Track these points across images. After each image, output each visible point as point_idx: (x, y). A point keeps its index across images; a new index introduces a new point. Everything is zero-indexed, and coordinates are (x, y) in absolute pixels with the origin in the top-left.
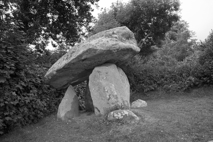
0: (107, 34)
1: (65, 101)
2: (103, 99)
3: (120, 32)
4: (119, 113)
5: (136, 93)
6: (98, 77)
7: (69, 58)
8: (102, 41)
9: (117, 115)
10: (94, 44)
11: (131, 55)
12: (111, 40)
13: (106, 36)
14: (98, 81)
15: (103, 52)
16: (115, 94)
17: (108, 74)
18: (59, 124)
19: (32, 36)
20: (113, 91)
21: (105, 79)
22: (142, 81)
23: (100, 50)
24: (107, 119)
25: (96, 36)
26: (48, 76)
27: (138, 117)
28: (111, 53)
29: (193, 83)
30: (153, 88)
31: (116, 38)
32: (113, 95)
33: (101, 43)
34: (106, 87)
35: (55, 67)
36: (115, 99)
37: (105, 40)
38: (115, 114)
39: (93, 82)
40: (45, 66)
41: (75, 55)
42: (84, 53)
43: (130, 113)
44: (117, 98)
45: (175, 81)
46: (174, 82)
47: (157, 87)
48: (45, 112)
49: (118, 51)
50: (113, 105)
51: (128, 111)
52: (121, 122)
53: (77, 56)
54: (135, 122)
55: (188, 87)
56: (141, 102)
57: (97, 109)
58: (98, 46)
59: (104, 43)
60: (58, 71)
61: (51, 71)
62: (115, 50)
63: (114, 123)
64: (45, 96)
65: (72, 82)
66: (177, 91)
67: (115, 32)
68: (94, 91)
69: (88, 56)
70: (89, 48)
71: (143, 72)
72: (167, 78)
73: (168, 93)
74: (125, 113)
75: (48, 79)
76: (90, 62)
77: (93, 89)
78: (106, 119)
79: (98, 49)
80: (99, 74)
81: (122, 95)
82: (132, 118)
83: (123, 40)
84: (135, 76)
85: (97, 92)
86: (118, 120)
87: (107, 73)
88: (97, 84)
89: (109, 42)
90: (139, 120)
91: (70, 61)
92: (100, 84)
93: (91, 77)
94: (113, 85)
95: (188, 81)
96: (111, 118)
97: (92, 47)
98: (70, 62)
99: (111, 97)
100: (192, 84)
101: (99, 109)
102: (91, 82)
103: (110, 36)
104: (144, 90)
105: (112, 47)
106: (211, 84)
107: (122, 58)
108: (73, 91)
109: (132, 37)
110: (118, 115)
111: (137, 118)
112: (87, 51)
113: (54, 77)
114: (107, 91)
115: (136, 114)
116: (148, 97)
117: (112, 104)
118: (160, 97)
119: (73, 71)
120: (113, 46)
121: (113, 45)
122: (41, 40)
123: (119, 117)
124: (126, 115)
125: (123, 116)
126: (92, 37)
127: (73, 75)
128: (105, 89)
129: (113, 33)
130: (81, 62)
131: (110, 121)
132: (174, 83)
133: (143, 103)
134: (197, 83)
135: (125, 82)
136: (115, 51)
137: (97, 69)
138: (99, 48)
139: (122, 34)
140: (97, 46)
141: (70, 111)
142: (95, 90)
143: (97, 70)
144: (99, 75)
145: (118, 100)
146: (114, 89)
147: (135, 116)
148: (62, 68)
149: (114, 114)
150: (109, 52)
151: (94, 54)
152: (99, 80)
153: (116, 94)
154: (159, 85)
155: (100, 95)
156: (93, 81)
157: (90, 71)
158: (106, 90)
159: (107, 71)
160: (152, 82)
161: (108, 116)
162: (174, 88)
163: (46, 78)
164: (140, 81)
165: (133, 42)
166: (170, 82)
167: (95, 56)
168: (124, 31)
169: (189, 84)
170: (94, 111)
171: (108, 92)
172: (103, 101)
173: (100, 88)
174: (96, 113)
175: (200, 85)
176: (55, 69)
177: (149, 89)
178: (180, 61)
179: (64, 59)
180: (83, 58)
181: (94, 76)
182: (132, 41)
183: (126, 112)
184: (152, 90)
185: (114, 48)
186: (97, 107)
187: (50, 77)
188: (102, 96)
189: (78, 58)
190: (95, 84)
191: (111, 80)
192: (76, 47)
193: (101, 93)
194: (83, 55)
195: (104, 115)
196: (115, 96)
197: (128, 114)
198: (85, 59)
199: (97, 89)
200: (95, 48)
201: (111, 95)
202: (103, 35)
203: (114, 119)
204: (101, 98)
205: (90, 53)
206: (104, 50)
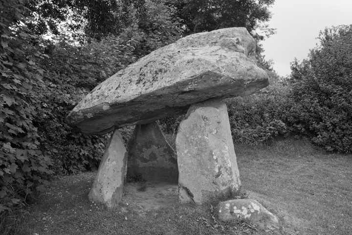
0: (228, 41)
1: (111, 165)
2: (206, 172)
3: (246, 41)
4: (243, 208)
6: (202, 129)
7: (149, 81)
9: (239, 211)
10: (213, 61)
12: (240, 58)
14: (200, 137)
15: (231, 82)
17: (220, 125)
20: (226, 159)
21: (214, 133)
23: (227, 78)
24: (218, 216)
25: (196, 40)
26: (85, 112)
28: (239, 86)
29: (277, 130)
31: (243, 52)
32: (225, 167)
33: (225, 61)
34: (214, 151)
35: (105, 94)
36: (229, 176)
38: (235, 208)
39: (187, 138)
41: (168, 79)
42: (193, 79)
43: (262, 209)
44: (231, 173)
45: (249, 124)
46: (247, 125)
50: (224, 188)
51: (258, 205)
52: (249, 226)
54: (273, 227)
55: (270, 136)
58: (223, 68)
59: (233, 63)
60: (115, 105)
61: (96, 102)
63: (236, 228)
65: (123, 126)
66: (252, 142)
67: (240, 39)
68: (185, 154)
69: (201, 86)
70: (207, 70)
72: (237, 116)
73: (237, 143)
74: (254, 208)
75: (83, 117)
77: (186, 152)
78: (215, 213)
79: (223, 75)
80: (205, 124)
82: (266, 218)
85: (193, 159)
86: (242, 222)
87: (219, 123)
88: (197, 142)
89: (240, 61)
90: (279, 224)
91: (151, 90)
92: (203, 144)
93: (184, 125)
94: (227, 148)
95: (271, 127)
96: (227, 216)
97: (212, 69)
98: (153, 93)
99: (222, 172)
100: (277, 132)
101: (191, 191)
102: (182, 137)
103: (233, 47)
106: (305, 135)
108: (121, 143)
110: (242, 211)
111: (274, 218)
112: (201, 77)
113: (99, 116)
114: (217, 160)
115: (271, 211)
117: (224, 184)
120: (249, 73)
121: (248, 70)
123: (243, 216)
124: (256, 211)
125: (250, 214)
126: (188, 40)
128: (213, 155)
130: (176, 95)
131: (227, 222)
132: (247, 127)
134: (285, 131)
136: (248, 82)
137: (201, 111)
138: (224, 73)
139: (248, 44)
140: (221, 68)
141: (120, 188)
142: (190, 153)
143: (200, 114)
144: (203, 125)
145: (232, 178)
146: (227, 155)
148: (128, 100)
149: (231, 207)
150: (240, 83)
151: (214, 84)
152: (204, 135)
153: (229, 165)
155: (200, 164)
156: (187, 136)
159: (218, 117)
161: (220, 211)
162: (248, 136)
163: (79, 115)
167: (213, 88)
169: (272, 131)
171: (217, 162)
172: (204, 178)
173: (202, 151)
174: (182, 197)
175: (287, 134)
176: (109, 101)
179: (131, 81)
180: (187, 89)
181: (193, 125)
183: (255, 206)
185: (250, 75)
186: (188, 188)
187: (91, 114)
188: (204, 167)
189: (178, 87)
190: (192, 141)
191: (225, 138)
192: (166, 59)
193: (203, 162)
194: (190, 83)
195: (201, 204)
196: (229, 169)
197: (259, 210)
198: (190, 92)
199: (195, 152)
200: (218, 72)
201: (222, 167)
202: (217, 42)
203: (232, 217)
204: (200, 170)
205: (205, 81)
206: (233, 78)
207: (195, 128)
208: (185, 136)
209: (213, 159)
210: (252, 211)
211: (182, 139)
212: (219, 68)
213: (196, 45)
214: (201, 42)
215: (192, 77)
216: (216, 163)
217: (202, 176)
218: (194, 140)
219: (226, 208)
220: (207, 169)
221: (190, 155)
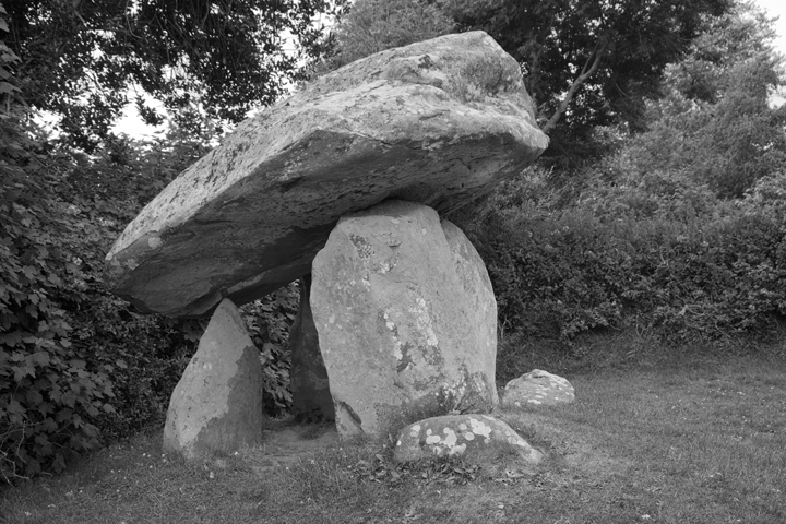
0: (399, 66)
1: (200, 371)
2: (377, 362)
3: (459, 59)
4: (446, 430)
5: (522, 341)
6: (356, 264)
7: (222, 173)
8: (374, 97)
9: (437, 439)
10: (336, 110)
11: (505, 163)
12: (414, 95)
13: (392, 76)
14: (353, 282)
15: (378, 148)
16: (429, 342)
17: (398, 251)
18: (173, 477)
19: (46, 68)
20: (419, 327)
21: (384, 272)
22: (553, 285)
23: (366, 140)
24: (392, 455)
25: (345, 76)
26: (122, 258)
27: (532, 450)
28: (413, 157)
30: (604, 321)
31: (438, 84)
32: (420, 347)
33: (369, 106)
34: (388, 311)
35: (154, 215)
36: (431, 367)
37: (386, 93)
38: (429, 432)
39: (330, 289)
40: (107, 210)
41: (249, 162)
42: (288, 154)
43: (498, 432)
44: (438, 360)
45: (705, 290)
46: (700, 292)
47: (622, 314)
48: (103, 422)
49: (445, 147)
50: (421, 394)
51: (488, 423)
52: (458, 470)
53: (256, 166)
54: (520, 472)
56: (549, 384)
57: (345, 411)
58: (355, 120)
59: (385, 107)
60: (169, 234)
61: (137, 234)
62: (432, 141)
63: (425, 475)
64: (108, 347)
65: (236, 288)
66: (714, 336)
67: (434, 57)
68: (332, 326)
69: (311, 167)
70: (314, 129)
71: (555, 245)
72: (667, 273)
73: (673, 343)
74: (476, 431)
75: (122, 271)
76: (315, 195)
77: (332, 320)
78: (390, 454)
79: (355, 136)
80: (360, 252)
81: (461, 348)
82: (508, 453)
83: (468, 97)
84: (519, 263)
85: (348, 334)
86: (444, 463)
87: (393, 247)
88: (349, 296)
89: (407, 103)
90: (540, 465)
91: (223, 188)
92: (362, 297)
93: (320, 263)
94: (423, 303)
95: (763, 291)
96: (412, 452)
97: (328, 125)
98: (224, 196)
99: (413, 358)
101: (355, 410)
102: (320, 289)
103: (409, 75)
104: (558, 330)
105: (418, 127)
107: (463, 180)
108: (235, 326)
109: (510, 82)
110: (445, 441)
111: (529, 452)
112: (304, 144)
113: (151, 264)
114: (395, 330)
115: (525, 435)
116: (578, 359)
118: (635, 361)
119: (240, 233)
120: (425, 124)
121: (424, 118)
122: (87, 89)
123: (447, 449)
124: (480, 438)
125: (464, 445)
126: (328, 80)
127: (239, 254)
128: (385, 321)
129: (427, 64)
130: (277, 194)
131: (407, 463)
132: (700, 298)
133: (554, 385)
135: (477, 290)
136: (434, 145)
137: (352, 225)
138: (358, 129)
139: (464, 65)
140: (350, 121)
141: (222, 420)
142: (341, 323)
143: (348, 232)
144: (356, 255)
145: (442, 371)
146: (426, 318)
147: (522, 443)
148: (186, 219)
149: (423, 432)
150: (406, 148)
151: (339, 159)
152: (360, 277)
153: (433, 341)
154: (629, 304)
155: (363, 345)
156: (329, 284)
157: (316, 235)
158: (390, 325)
159: (394, 235)
160: (600, 289)
161: (399, 443)
162: (702, 322)
163: (114, 268)
164: (540, 286)
165: (516, 107)
166: (683, 295)
167: (341, 167)
168: (478, 52)
169: (768, 301)
170: (331, 421)
171: (396, 335)
172: (376, 375)
173: (362, 315)
174: (343, 427)
176: (157, 227)
177: (583, 322)
178: (730, 198)
179: (197, 180)
180: (285, 177)
181: (337, 258)
182: (512, 99)
183: (479, 427)
184: (600, 329)
185: (431, 129)
186: (347, 403)
187: (132, 260)
188: (371, 351)
189: (265, 174)
190: (340, 294)
191: (415, 280)
192: (255, 124)
193: (368, 339)
194: (287, 163)
195: (377, 437)
196: (431, 351)
197: (487, 436)
198: (295, 182)
199: (349, 318)
200: (341, 131)
201: (412, 347)
202: (379, 72)
203: (423, 455)
204: (365, 359)
205: (317, 154)
206: (382, 139)
207: (342, 264)
208: (325, 285)
209: (388, 329)
210: (469, 437)
211: (321, 293)
212: (346, 122)
213: (345, 86)
214: (355, 78)
215: (285, 149)
216: (395, 338)
217: (370, 373)
218: (342, 290)
219: (413, 434)
220: (377, 354)
221: (340, 327)
